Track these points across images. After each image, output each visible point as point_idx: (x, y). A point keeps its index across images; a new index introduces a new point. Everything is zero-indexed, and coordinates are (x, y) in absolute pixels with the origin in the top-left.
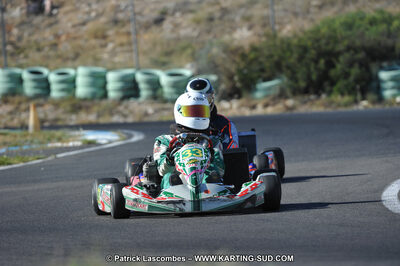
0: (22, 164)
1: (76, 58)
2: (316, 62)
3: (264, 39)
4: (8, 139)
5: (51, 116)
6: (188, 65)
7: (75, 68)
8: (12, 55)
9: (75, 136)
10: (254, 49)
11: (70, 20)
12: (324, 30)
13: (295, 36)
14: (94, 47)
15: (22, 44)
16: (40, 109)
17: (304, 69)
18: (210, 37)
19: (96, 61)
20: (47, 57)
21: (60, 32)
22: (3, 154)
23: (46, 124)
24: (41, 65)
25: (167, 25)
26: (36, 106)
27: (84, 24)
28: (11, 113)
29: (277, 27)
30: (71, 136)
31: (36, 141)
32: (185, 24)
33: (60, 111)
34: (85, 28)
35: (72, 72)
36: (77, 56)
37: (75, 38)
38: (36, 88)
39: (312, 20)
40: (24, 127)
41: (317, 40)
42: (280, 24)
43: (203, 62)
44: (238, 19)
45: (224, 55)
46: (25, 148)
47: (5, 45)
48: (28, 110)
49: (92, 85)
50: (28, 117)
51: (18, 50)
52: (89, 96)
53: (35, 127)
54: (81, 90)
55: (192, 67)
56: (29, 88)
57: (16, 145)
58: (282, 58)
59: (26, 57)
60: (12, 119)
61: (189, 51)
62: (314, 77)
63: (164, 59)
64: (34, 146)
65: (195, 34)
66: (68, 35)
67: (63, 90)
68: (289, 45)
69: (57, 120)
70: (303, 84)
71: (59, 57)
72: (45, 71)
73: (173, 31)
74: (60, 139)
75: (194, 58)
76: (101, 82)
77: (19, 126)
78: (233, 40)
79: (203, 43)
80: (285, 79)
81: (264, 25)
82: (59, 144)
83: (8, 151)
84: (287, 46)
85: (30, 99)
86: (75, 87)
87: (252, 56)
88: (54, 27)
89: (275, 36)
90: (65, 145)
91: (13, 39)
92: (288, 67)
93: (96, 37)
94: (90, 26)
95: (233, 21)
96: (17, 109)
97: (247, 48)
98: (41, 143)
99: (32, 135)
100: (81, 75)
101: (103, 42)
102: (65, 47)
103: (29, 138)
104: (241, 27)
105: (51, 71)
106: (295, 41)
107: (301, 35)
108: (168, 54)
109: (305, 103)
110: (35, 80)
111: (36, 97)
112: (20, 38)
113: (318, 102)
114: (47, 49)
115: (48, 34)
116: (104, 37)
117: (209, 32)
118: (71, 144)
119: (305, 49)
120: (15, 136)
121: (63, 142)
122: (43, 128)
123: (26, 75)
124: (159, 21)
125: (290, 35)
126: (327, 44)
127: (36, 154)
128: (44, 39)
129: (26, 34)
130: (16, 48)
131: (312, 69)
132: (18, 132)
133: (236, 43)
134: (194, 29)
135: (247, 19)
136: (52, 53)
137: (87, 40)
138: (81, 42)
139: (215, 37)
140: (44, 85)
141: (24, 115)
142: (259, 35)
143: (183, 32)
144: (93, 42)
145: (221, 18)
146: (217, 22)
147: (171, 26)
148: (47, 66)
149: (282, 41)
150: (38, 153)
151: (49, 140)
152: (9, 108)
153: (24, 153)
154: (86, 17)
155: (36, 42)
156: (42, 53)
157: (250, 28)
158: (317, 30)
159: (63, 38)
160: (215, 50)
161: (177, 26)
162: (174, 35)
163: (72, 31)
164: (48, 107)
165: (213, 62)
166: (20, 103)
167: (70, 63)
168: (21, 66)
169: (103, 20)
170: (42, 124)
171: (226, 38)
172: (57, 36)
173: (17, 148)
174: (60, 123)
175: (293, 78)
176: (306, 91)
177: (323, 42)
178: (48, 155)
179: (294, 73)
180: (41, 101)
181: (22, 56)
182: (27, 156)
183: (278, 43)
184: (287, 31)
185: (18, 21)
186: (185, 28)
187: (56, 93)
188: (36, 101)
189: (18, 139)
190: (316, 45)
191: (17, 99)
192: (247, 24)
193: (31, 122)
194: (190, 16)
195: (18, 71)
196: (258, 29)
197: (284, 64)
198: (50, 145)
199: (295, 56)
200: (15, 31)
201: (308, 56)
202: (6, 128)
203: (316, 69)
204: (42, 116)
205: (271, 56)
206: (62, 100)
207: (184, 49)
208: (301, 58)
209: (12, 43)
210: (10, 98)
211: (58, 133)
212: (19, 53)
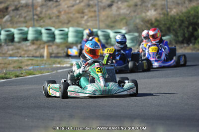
0: (40, 75)
1: (68, 23)
2: (188, 28)
3: (162, 16)
4: (34, 62)
5: (55, 51)
6: (124, 28)
7: (68, 28)
8: (37, 20)
9: (67, 62)
10: (157, 20)
11: (66, 4)
12: (192, 12)
13: (177, 14)
14: (77, 18)
15: (42, 15)
16: (50, 48)
17: (182, 31)
18: (135, 14)
19: (79, 25)
20: (55, 22)
21: (61, 10)
22: (31, 69)
23: (53, 55)
24: (51, 26)
25: (114, 8)
26: (48, 46)
27: (73, 6)
28: (35, 49)
29: (169, 10)
30: (65, 62)
31: (47, 63)
32: (123, 7)
33: (60, 49)
34: (73, 8)
35: (66, 30)
36: (69, 22)
37: (68, 13)
38: (48, 37)
39: (186, 7)
40: (42, 56)
41: (189, 17)
42: (170, 8)
43: (132, 26)
44: (149, 5)
45: (142, 23)
46: (42, 67)
47: (34, 15)
48: (44, 48)
49: (76, 36)
50: (44, 52)
51: (40, 18)
52: (74, 42)
53: (47, 57)
54: (71, 39)
55: (126, 29)
56: (45, 37)
57: (38, 65)
58: (171, 25)
59: (44, 22)
60: (36, 52)
61: (124, 21)
62: (186, 35)
63: (112, 24)
64: (46, 66)
65: (128, 12)
66: (65, 11)
67: (61, 39)
68: (174, 19)
69: (58, 53)
70: (181, 39)
71: (60, 22)
72: (53, 29)
73: (117, 11)
74: (59, 63)
75: (127, 24)
76: (80, 35)
77: (39, 55)
78: (147, 16)
79: (132, 17)
80: (172, 36)
81: (162, 9)
82: (59, 65)
83: (33, 68)
84: (173, 19)
85: (45, 43)
86: (68, 37)
87: (156, 24)
88: (58, 7)
89: (168, 14)
90: (62, 66)
91: (38, 13)
92: (174, 30)
93: (79, 13)
94: (76, 7)
95: (147, 6)
96: (39, 47)
97: (153, 20)
98: (50, 64)
99: (46, 60)
100: (71, 31)
101: (82, 15)
102: (63, 17)
103: (44, 62)
104: (151, 10)
105: (56, 29)
106: (178, 17)
107: (181, 14)
108: (114, 22)
109: (182, 48)
110: (48, 33)
111: (49, 41)
112: (41, 12)
113: (188, 48)
114: (54, 18)
115: (55, 11)
116: (83, 13)
117: (135, 12)
118: (65, 65)
119: (182, 21)
120: (37, 61)
121: (61, 64)
122: (51, 57)
123: (43, 31)
124: (110, 6)
125: (175, 14)
126: (194, 19)
127: (47, 70)
128: (53, 13)
129: (44, 11)
130: (39, 17)
131: (186, 31)
132: (38, 59)
133: (148, 18)
134: (127, 10)
135: (154, 6)
136: (57, 20)
137: (74, 14)
138: (71, 15)
139: (138, 14)
140: (52, 36)
141: (42, 51)
142: (160, 14)
143: (122, 11)
144: (78, 15)
145: (141, 5)
146: (139, 7)
147: (116, 8)
148: (54, 27)
149: (171, 17)
150: (48, 69)
151: (54, 63)
152: (34, 47)
153: (41, 69)
154: (74, 3)
155: (49, 14)
156: (52, 20)
157: (155, 10)
158: (189, 12)
159: (62, 13)
160: (138, 21)
161: (119, 8)
162: (118, 13)
163: (67, 9)
164: (54, 47)
165: (137, 27)
166: (40, 44)
167: (65, 25)
168: (41, 26)
169: (82, 4)
170: (50, 55)
171: (144, 15)
172: (60, 12)
173: (38, 67)
174: (59, 55)
175: (176, 35)
176: (182, 42)
177: (191, 18)
178: (53, 71)
179: (176, 33)
180: (51, 44)
181: (42, 21)
182: (43, 71)
183: (169, 18)
184: (173, 12)
185: (40, 4)
186: (123, 9)
187: (58, 40)
188: (48, 44)
189: (39, 62)
190: (188, 19)
191: (39, 42)
192: (154, 8)
193: (45, 54)
194: (126, 4)
195: (39, 28)
196: (159, 11)
197: (172, 28)
198: (54, 66)
199: (178, 24)
200: (39, 9)
201: (184, 25)
202: (33, 57)
203: (188, 31)
204: (51, 51)
205: (166, 24)
206: (61, 43)
207: (122, 20)
208: (180, 26)
209: (37, 15)
210: (35, 42)
211: (59, 60)
212: (41, 20)
